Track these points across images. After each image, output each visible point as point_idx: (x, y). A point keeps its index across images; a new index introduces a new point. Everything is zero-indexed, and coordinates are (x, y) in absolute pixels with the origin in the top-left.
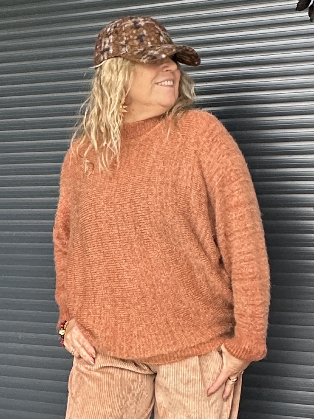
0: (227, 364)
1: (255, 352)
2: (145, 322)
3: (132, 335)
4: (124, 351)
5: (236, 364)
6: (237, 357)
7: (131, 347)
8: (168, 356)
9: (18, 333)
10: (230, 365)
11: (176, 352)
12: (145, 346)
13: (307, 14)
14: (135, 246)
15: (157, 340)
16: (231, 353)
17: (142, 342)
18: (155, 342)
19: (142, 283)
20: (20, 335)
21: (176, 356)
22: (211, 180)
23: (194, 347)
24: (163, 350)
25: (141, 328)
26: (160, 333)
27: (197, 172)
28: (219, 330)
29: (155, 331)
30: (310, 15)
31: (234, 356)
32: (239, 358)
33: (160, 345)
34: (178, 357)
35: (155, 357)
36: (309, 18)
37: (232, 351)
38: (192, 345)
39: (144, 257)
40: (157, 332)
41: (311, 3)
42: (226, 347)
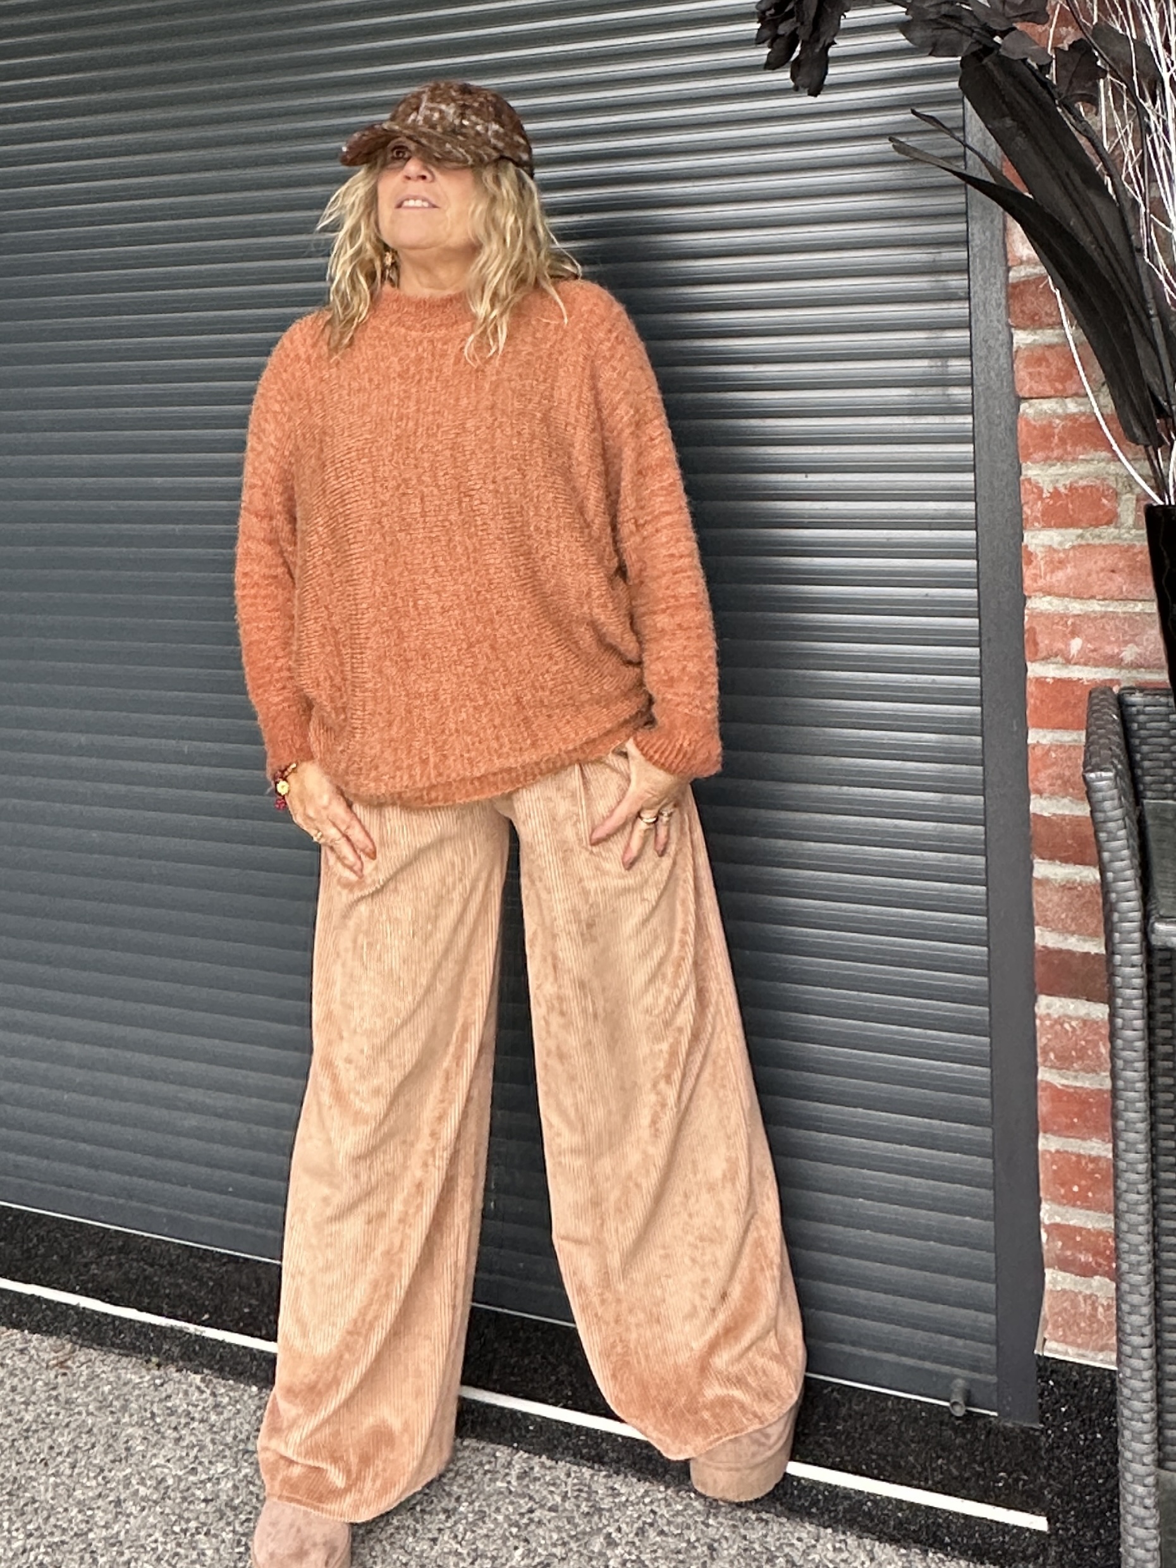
0: (638, 783)
1: (701, 756)
2: (471, 700)
3: (443, 731)
4: (431, 765)
5: (656, 783)
6: (662, 766)
7: (445, 756)
8: (521, 771)
9: (182, 742)
10: (645, 785)
11: (537, 764)
12: (473, 754)
13: (788, 75)
14: (457, 538)
15: (497, 738)
16: (650, 759)
17: (467, 745)
18: (495, 745)
19: (468, 615)
20: (186, 746)
21: (537, 771)
22: (610, 415)
23: (575, 750)
24: (512, 760)
25: (464, 715)
26: (503, 725)
27: (587, 395)
28: (627, 709)
29: (492, 720)
30: (793, 77)
31: (655, 763)
32: (668, 770)
33: (505, 750)
34: (541, 774)
35: (495, 774)
36: (792, 84)
37: (651, 752)
38: (571, 747)
39: (475, 562)
40: (497, 722)
41: (796, 54)
42: (637, 745)
